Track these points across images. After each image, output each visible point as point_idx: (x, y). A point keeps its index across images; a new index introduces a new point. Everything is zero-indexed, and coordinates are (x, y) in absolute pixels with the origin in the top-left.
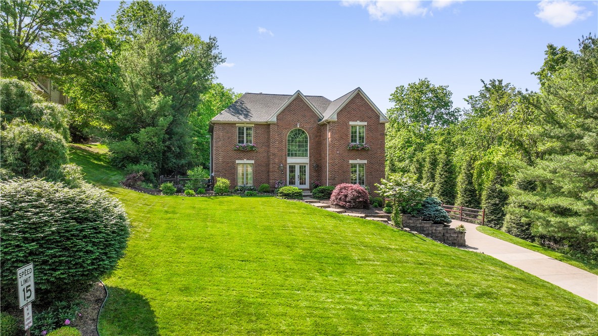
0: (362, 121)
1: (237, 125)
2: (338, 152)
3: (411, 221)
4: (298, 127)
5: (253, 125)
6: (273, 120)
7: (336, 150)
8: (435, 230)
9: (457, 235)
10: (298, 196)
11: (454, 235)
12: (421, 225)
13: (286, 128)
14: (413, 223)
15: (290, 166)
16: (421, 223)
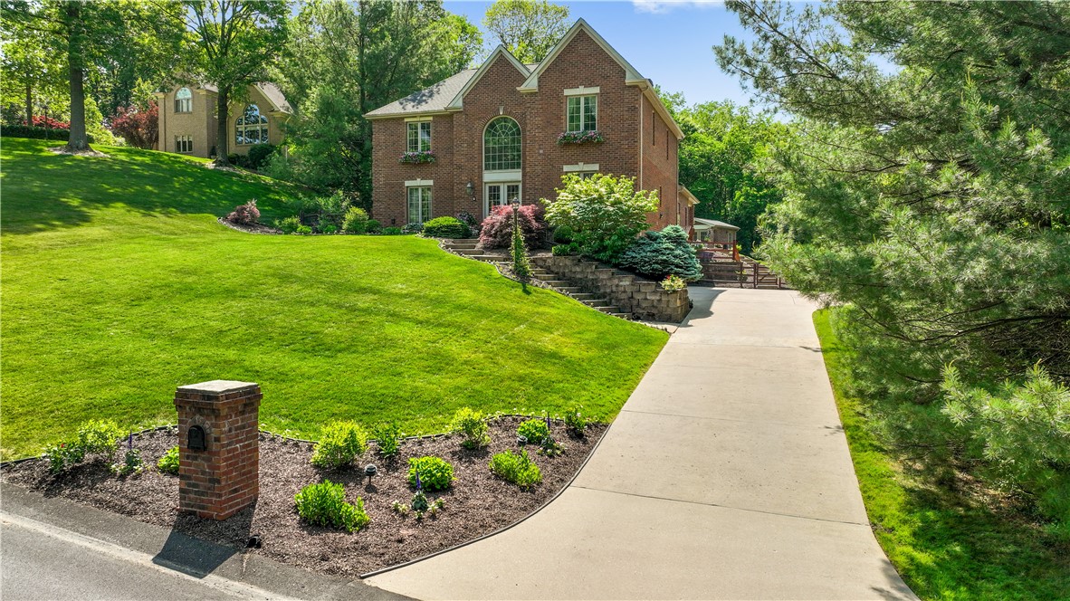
0: (587, 86)
1: (406, 120)
2: (541, 151)
3: (578, 269)
4: (501, 113)
5: (431, 118)
6: (457, 105)
7: (537, 147)
8: (617, 286)
9: (658, 298)
10: (446, 232)
11: (653, 298)
12: (594, 277)
13: (479, 119)
14: (582, 272)
15: (490, 187)
16: (593, 273)
